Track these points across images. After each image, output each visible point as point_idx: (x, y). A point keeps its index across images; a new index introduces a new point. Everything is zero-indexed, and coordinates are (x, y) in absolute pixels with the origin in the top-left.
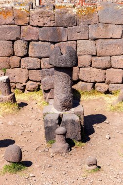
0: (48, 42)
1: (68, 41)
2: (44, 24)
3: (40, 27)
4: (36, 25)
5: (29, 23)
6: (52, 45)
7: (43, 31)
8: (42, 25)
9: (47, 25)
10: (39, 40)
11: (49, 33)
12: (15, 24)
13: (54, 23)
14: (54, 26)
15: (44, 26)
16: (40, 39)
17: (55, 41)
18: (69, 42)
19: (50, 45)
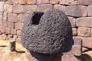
0: (71, 16)
1: (87, 16)
2: (69, 3)
3: (66, 5)
4: (63, 4)
5: (59, 2)
6: (74, 19)
7: (68, 8)
8: (68, 4)
9: (72, 4)
11: (73, 10)
12: (50, 3)
13: (77, 2)
14: (77, 5)
15: (70, 4)
17: (77, 16)
18: (88, 18)
19: (73, 19)
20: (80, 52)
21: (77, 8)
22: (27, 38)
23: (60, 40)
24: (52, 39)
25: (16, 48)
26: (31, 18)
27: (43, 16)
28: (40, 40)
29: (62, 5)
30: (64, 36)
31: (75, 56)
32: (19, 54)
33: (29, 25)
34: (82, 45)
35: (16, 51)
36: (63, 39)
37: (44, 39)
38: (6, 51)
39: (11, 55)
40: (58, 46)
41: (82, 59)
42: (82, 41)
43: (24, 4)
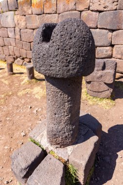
0: (106, 29)
2: (105, 8)
3: (100, 12)
4: (96, 10)
5: (89, 7)
6: (110, 33)
7: (102, 17)
8: (102, 9)
9: (108, 9)
10: (97, 28)
11: (109, 19)
12: (76, 10)
13: (117, 4)
14: (116, 10)
15: (105, 10)
16: (99, 27)
17: (114, 29)
19: (108, 33)
20: (112, 79)
21: (116, 14)
22: (38, 60)
23: (76, 61)
24: (67, 60)
25: (35, 76)
26: (40, 33)
27: (55, 29)
28: (52, 61)
29: (93, 12)
30: (82, 56)
31: (105, 83)
32: (39, 82)
33: (39, 43)
34: (115, 69)
35: (36, 79)
36: (81, 59)
37: (57, 60)
38: (24, 79)
39: (30, 83)
40: (74, 69)
41: (115, 87)
42: (116, 64)
43: (40, 13)
